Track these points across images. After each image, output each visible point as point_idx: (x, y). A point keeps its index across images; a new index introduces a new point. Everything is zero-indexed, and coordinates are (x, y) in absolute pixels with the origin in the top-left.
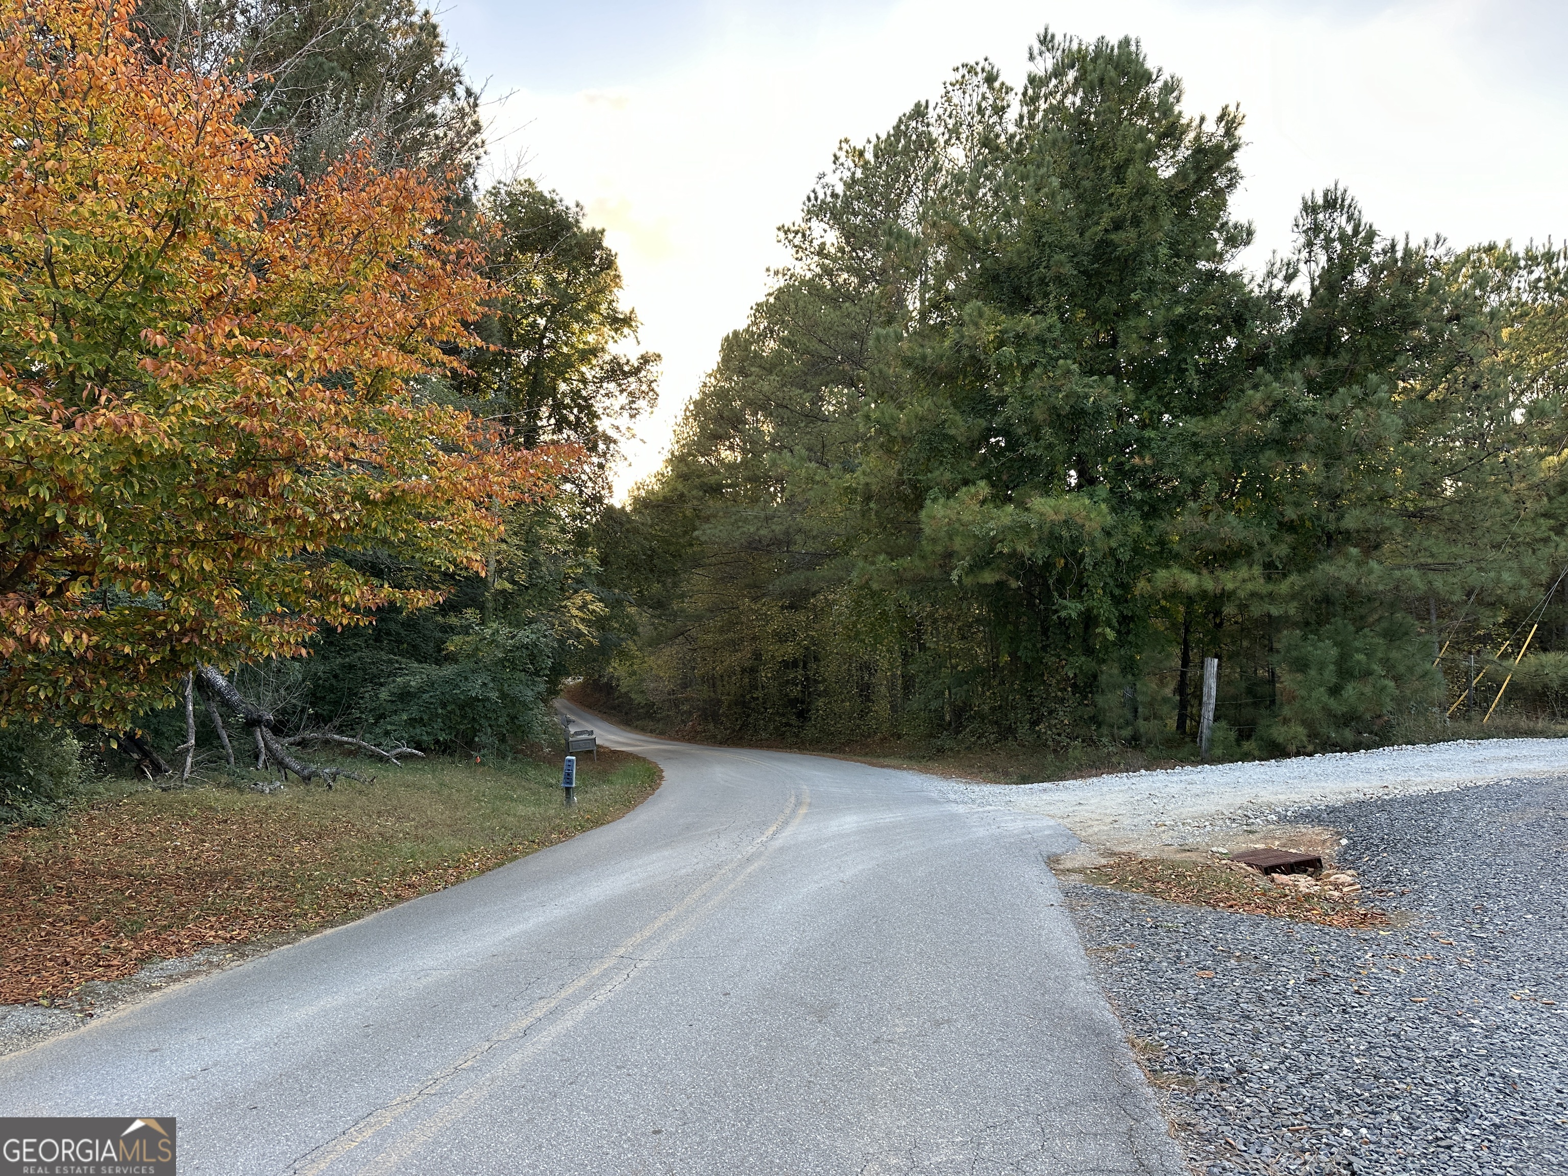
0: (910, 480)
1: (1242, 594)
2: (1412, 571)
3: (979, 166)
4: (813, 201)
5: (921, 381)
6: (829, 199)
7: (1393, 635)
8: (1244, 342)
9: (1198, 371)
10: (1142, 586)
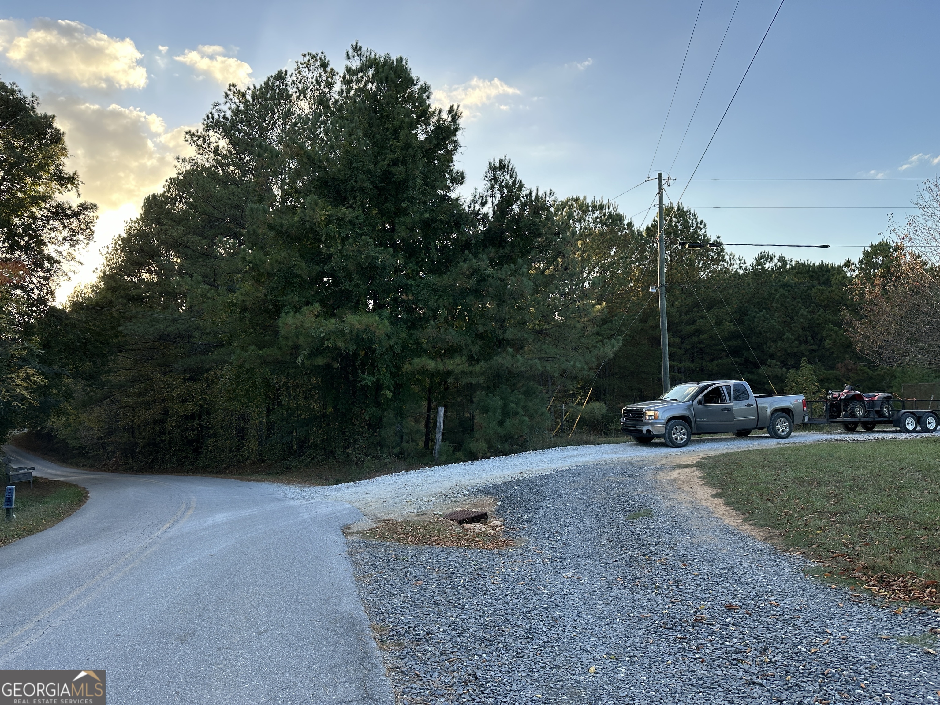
0: (272, 300)
1: (457, 372)
2: (537, 361)
3: (317, 116)
4: (211, 119)
5: (280, 239)
6: (221, 120)
7: (528, 394)
8: (460, 236)
9: (437, 250)
10: (406, 368)
